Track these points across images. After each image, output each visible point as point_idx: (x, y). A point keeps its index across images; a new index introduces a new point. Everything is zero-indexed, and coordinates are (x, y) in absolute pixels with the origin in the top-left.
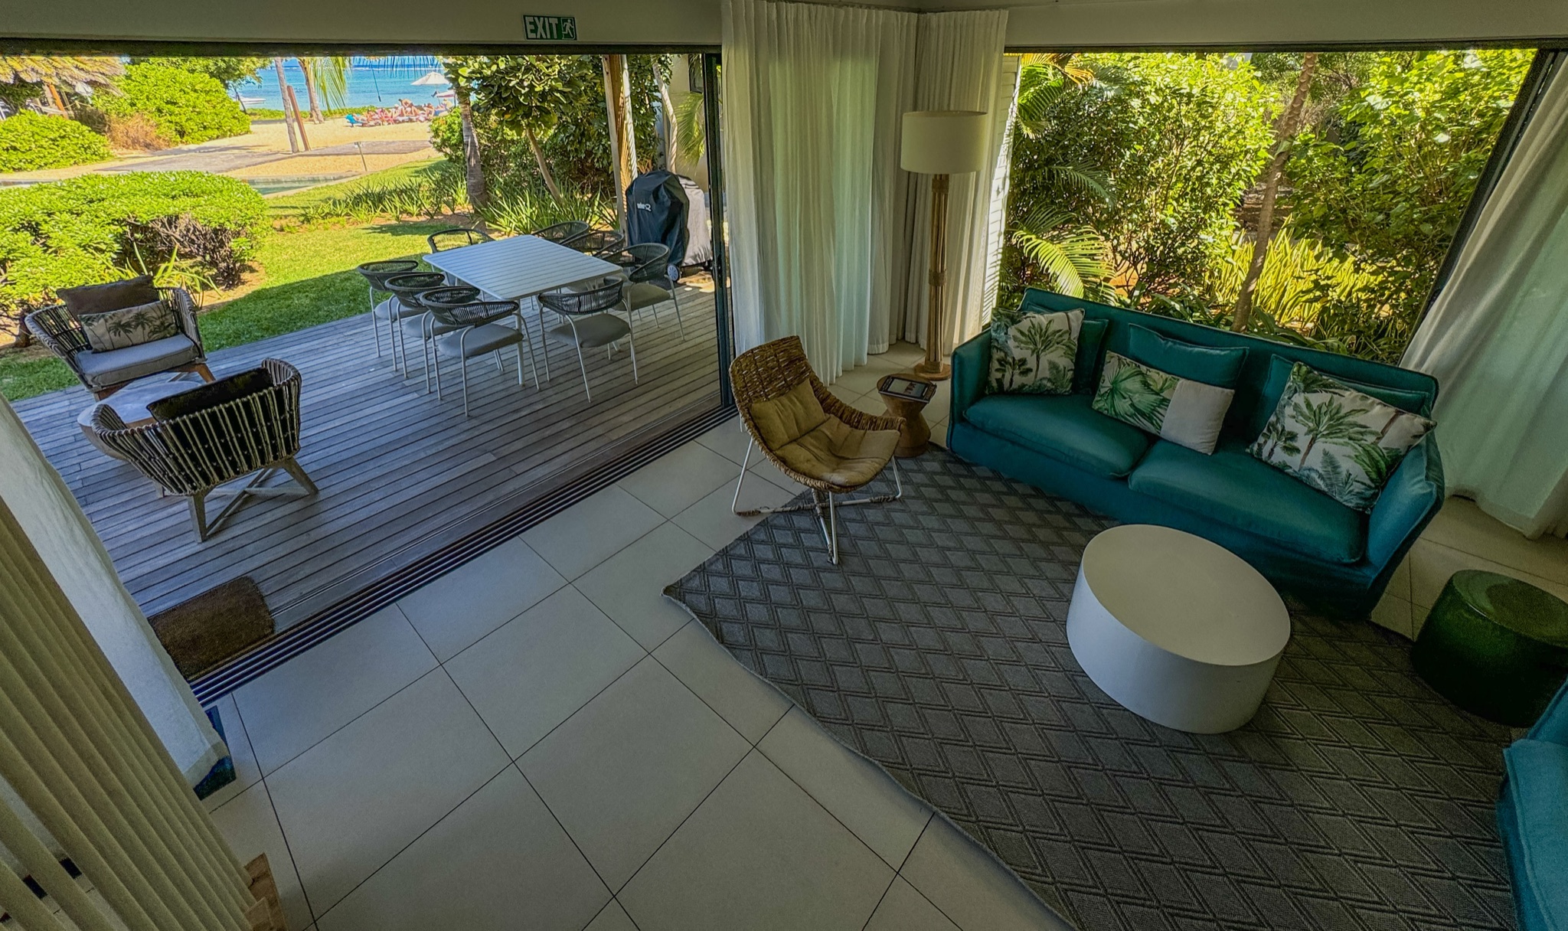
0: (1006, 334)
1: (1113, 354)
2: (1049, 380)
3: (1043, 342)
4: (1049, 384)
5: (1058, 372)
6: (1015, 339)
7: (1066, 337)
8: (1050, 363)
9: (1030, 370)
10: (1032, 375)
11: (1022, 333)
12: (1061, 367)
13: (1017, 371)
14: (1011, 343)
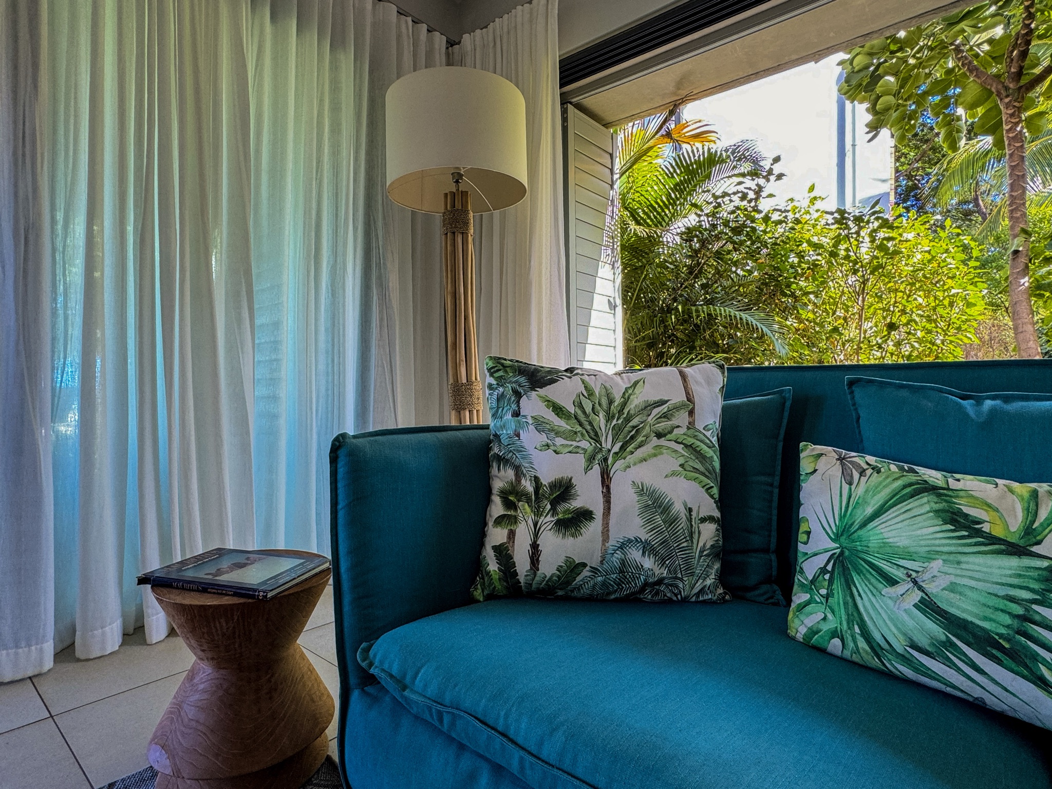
0: (516, 414)
1: (820, 448)
2: (647, 548)
3: (617, 430)
4: (648, 563)
5: (672, 521)
6: (540, 425)
7: (682, 418)
8: (642, 491)
9: (585, 515)
10: (593, 529)
11: (558, 410)
12: (678, 508)
13: (548, 520)
14: (530, 439)
